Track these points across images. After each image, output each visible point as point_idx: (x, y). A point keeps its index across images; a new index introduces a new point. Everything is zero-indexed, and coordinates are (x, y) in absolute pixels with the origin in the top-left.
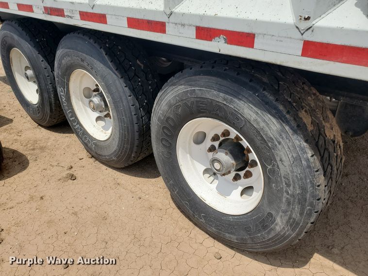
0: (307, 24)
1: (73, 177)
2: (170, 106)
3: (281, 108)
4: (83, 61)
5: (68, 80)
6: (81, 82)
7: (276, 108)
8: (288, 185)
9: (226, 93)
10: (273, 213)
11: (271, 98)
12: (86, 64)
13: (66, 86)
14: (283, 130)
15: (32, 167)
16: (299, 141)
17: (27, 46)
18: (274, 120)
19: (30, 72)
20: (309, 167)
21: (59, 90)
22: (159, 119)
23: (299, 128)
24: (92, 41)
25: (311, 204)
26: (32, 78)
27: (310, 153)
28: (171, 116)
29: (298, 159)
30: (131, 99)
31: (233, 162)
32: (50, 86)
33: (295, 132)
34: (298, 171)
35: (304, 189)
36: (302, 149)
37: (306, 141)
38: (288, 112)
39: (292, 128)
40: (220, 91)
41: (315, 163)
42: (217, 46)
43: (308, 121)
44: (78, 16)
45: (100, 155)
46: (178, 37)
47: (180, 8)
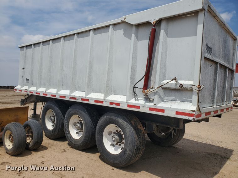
0: (128, 102)
1: (65, 152)
2: (102, 122)
3: (127, 119)
4: (78, 112)
5: (70, 119)
6: (74, 120)
7: (125, 119)
8: (129, 138)
9: (116, 117)
10: (127, 148)
11: (125, 117)
12: (78, 113)
13: (68, 121)
14: (127, 124)
16: (130, 127)
18: (125, 122)
20: (133, 133)
21: (65, 122)
22: (99, 127)
23: (131, 124)
25: (134, 143)
27: (133, 129)
28: (102, 125)
29: (130, 131)
30: (91, 123)
31: (118, 138)
33: (130, 124)
34: (130, 134)
35: (132, 139)
36: (131, 129)
37: (132, 127)
38: (128, 121)
40: (114, 116)
41: (134, 132)
42: (114, 106)
43: (133, 123)
44: (81, 100)
45: (76, 145)
46: (106, 104)
47: (107, 99)
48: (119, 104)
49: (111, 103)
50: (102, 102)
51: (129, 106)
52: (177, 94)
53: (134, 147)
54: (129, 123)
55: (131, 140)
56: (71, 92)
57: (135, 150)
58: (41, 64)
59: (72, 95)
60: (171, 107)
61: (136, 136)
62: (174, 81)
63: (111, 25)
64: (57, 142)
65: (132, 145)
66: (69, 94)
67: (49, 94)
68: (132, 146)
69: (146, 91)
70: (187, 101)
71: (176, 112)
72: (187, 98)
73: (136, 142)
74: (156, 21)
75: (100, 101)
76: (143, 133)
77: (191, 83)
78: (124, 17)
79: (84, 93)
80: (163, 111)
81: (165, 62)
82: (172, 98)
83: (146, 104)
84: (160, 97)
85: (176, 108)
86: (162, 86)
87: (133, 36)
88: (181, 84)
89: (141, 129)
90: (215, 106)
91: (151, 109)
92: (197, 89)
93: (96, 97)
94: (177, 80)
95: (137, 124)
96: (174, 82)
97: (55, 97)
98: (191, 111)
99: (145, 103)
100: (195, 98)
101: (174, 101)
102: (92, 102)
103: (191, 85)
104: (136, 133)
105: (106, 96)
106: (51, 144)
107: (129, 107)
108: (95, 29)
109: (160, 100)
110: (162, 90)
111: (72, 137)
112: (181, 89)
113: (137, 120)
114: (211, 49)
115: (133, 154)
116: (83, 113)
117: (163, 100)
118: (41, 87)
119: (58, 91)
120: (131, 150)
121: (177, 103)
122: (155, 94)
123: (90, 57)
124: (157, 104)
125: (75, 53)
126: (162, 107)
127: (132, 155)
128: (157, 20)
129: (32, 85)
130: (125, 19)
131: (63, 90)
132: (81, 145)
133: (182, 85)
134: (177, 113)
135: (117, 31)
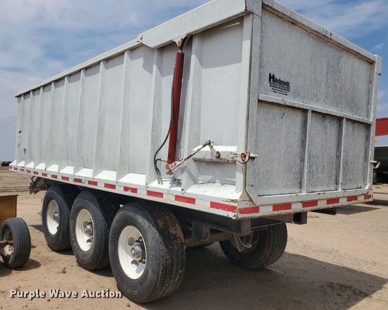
0: (147, 185)
1: (64, 272)
3: (150, 217)
5: (77, 216)
6: (83, 218)
7: (148, 217)
9: (134, 212)
10: (148, 269)
11: (147, 213)
12: (87, 205)
13: (75, 219)
14: (150, 226)
15: (42, 267)
16: (154, 230)
17: (60, 198)
18: (147, 222)
19: (57, 215)
20: (158, 241)
21: (71, 221)
22: (112, 230)
23: (156, 225)
24: (92, 194)
25: (159, 260)
26: (57, 218)
27: (158, 235)
28: (117, 227)
29: (153, 238)
30: (104, 223)
31: (141, 250)
32: (66, 222)
33: (154, 226)
34: (154, 243)
35: (156, 251)
36: (155, 233)
37: (157, 230)
38: (152, 219)
39: (152, 225)
40: (132, 212)
41: (160, 239)
42: (129, 193)
43: (161, 224)
44: (87, 183)
45: (84, 261)
46: (119, 191)
47: (120, 181)
48: (135, 190)
49: (126, 189)
50: (113, 187)
51: (150, 193)
52: (216, 170)
53: (159, 266)
54: (153, 223)
55: (154, 253)
56: (76, 170)
57: (161, 272)
58: (41, 123)
59: (76, 174)
60: (205, 194)
61: (162, 247)
62: (208, 146)
63: (125, 50)
64: (62, 255)
65: (156, 263)
66: (73, 174)
67: (49, 174)
68: (156, 265)
69: (170, 166)
70: (230, 183)
71: (212, 203)
72: (231, 178)
73: (162, 257)
74: (182, 39)
75: (111, 185)
76: (179, 241)
77: (234, 149)
78: (140, 36)
79: (91, 170)
80: (192, 201)
81: (199, 113)
82: (210, 177)
83: (172, 189)
84: (191, 175)
85: (211, 195)
86: (191, 156)
87: (155, 67)
88: (218, 152)
89: (175, 235)
90: (304, 193)
91: (178, 198)
92: (241, 161)
93: (107, 179)
94: (212, 144)
95: (170, 225)
96: (207, 148)
97: (57, 178)
98: (233, 201)
99: (170, 188)
100: (239, 177)
101: (212, 183)
102: (101, 187)
103: (231, 153)
104: (164, 241)
105: (119, 176)
106: (51, 259)
107: (149, 195)
108: (107, 60)
109: (191, 182)
110: (194, 164)
111: (79, 248)
112: (219, 161)
113: (172, 218)
114: (287, 84)
115: (157, 279)
116: (93, 206)
117: (195, 182)
118: (41, 162)
119: (60, 169)
120: (154, 272)
121: (215, 187)
122: (183, 170)
123: (99, 108)
124: (186, 189)
125: (81, 103)
126: (193, 194)
127: (157, 281)
128: (183, 37)
129: (31, 159)
130: (141, 39)
131: (68, 167)
132: (90, 261)
133: (219, 154)
134: (214, 205)
135: (135, 61)
